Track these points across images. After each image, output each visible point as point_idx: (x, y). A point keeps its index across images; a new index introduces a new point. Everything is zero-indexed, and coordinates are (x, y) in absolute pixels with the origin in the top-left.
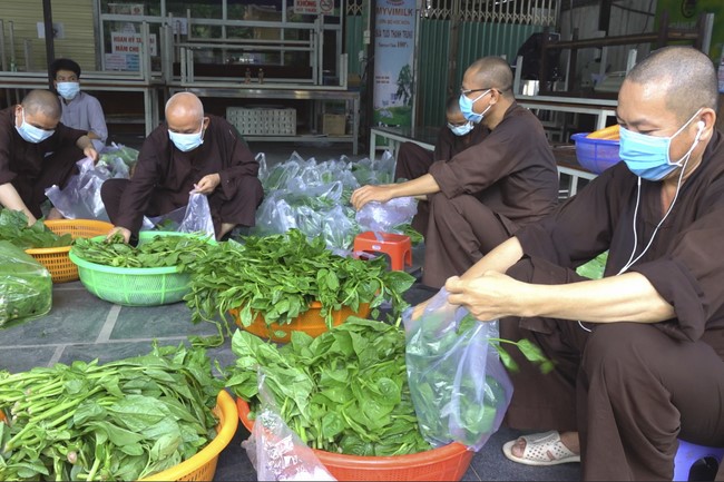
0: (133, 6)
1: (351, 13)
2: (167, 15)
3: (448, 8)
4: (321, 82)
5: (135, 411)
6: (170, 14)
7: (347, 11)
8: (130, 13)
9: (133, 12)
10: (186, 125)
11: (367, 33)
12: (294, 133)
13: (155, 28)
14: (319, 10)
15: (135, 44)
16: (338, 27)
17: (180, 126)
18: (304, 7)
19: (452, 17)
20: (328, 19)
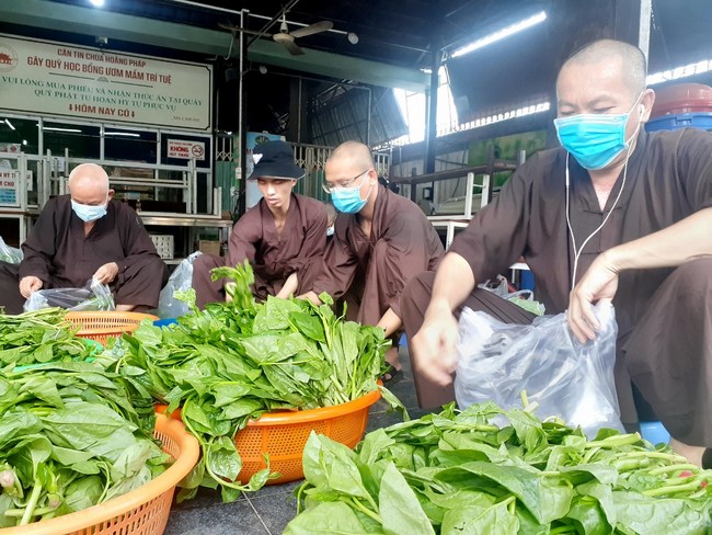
0: (9, 146)
1: (220, 159)
2: (45, 153)
3: (304, 158)
4: (195, 211)
5: (81, 421)
6: (49, 151)
7: (217, 157)
8: (6, 151)
9: (9, 150)
10: (91, 198)
11: (239, 170)
12: (172, 256)
13: (31, 165)
14: (191, 155)
15: (10, 179)
16: (209, 171)
17: (84, 198)
18: (177, 153)
19: (306, 166)
20: (199, 164)
